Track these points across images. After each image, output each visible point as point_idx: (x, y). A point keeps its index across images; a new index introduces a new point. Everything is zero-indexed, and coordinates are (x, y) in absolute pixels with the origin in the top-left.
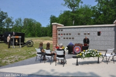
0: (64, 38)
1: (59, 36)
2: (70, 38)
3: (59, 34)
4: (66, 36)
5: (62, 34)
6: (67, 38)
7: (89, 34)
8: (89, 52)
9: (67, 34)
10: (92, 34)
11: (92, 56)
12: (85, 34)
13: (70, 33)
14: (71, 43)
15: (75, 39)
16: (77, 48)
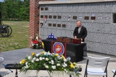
1: (41, 21)
2: (59, 26)
4: (53, 21)
5: (46, 17)
6: (54, 25)
7: (93, 18)
8: (41, 59)
9: (55, 17)
10: (99, 18)
11: (45, 69)
12: (87, 18)
13: (60, 15)
14: (51, 35)
15: (67, 28)
16: (58, 46)
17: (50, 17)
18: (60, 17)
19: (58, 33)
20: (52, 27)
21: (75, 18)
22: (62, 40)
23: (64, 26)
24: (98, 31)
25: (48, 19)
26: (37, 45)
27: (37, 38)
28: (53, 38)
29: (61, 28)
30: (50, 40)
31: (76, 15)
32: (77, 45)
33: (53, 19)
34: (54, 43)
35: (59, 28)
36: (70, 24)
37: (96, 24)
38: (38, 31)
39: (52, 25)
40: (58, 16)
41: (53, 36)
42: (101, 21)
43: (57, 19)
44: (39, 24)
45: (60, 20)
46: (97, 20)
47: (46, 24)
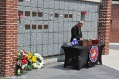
2: (40, 27)
6: (34, 27)
10: (74, 16)
17: (28, 14)
20: (31, 30)
29: (43, 30)
31: (57, 12)
39: (31, 27)
42: (75, 19)
47: (21, 26)
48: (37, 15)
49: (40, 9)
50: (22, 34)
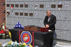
0: (17, 14)
1: (7, 10)
2: (26, 14)
3: (8, 5)
4: (19, 10)
5: (13, 6)
6: (21, 14)
9: (22, 6)
10: (66, 6)
12: (53, 6)
13: (26, 3)
14: (19, 24)
15: (34, 17)
16: (26, 35)
17: (17, 6)
18: (26, 6)
19: (25, 22)
20: (19, 16)
21: (42, 6)
22: (30, 28)
23: (31, 15)
24: (66, 18)
25: (15, 8)
26: (4, 34)
27: (3, 27)
28: (21, 28)
29: (28, 16)
30: (18, 30)
31: (42, 3)
32: (45, 33)
33: (19, 8)
34: (21, 32)
35: (26, 17)
36: (37, 12)
37: (63, 12)
38: (5, 20)
39: (19, 14)
40: (25, 5)
41: (21, 25)
42: (68, 9)
43: (24, 8)
44: (5, 13)
45: (26, 9)
46: (63, 8)
47: (13, 13)
48: (24, 6)
49: (26, 2)
50: (13, 18)
